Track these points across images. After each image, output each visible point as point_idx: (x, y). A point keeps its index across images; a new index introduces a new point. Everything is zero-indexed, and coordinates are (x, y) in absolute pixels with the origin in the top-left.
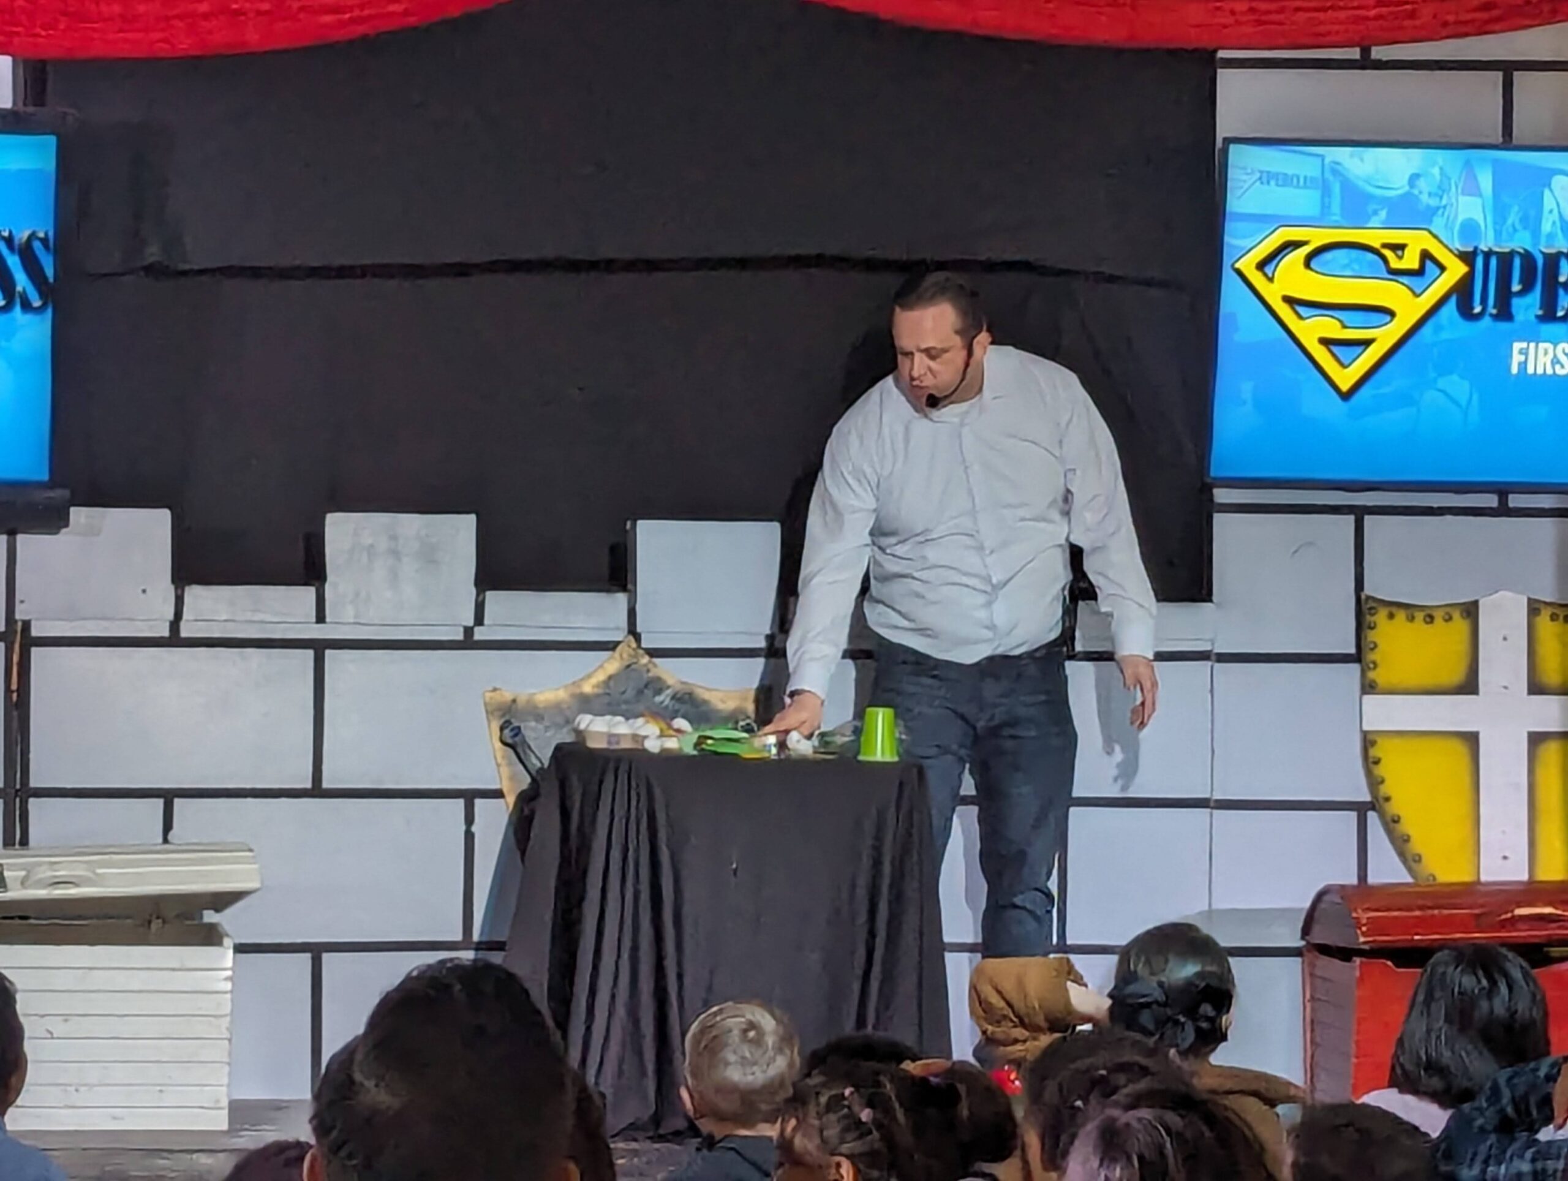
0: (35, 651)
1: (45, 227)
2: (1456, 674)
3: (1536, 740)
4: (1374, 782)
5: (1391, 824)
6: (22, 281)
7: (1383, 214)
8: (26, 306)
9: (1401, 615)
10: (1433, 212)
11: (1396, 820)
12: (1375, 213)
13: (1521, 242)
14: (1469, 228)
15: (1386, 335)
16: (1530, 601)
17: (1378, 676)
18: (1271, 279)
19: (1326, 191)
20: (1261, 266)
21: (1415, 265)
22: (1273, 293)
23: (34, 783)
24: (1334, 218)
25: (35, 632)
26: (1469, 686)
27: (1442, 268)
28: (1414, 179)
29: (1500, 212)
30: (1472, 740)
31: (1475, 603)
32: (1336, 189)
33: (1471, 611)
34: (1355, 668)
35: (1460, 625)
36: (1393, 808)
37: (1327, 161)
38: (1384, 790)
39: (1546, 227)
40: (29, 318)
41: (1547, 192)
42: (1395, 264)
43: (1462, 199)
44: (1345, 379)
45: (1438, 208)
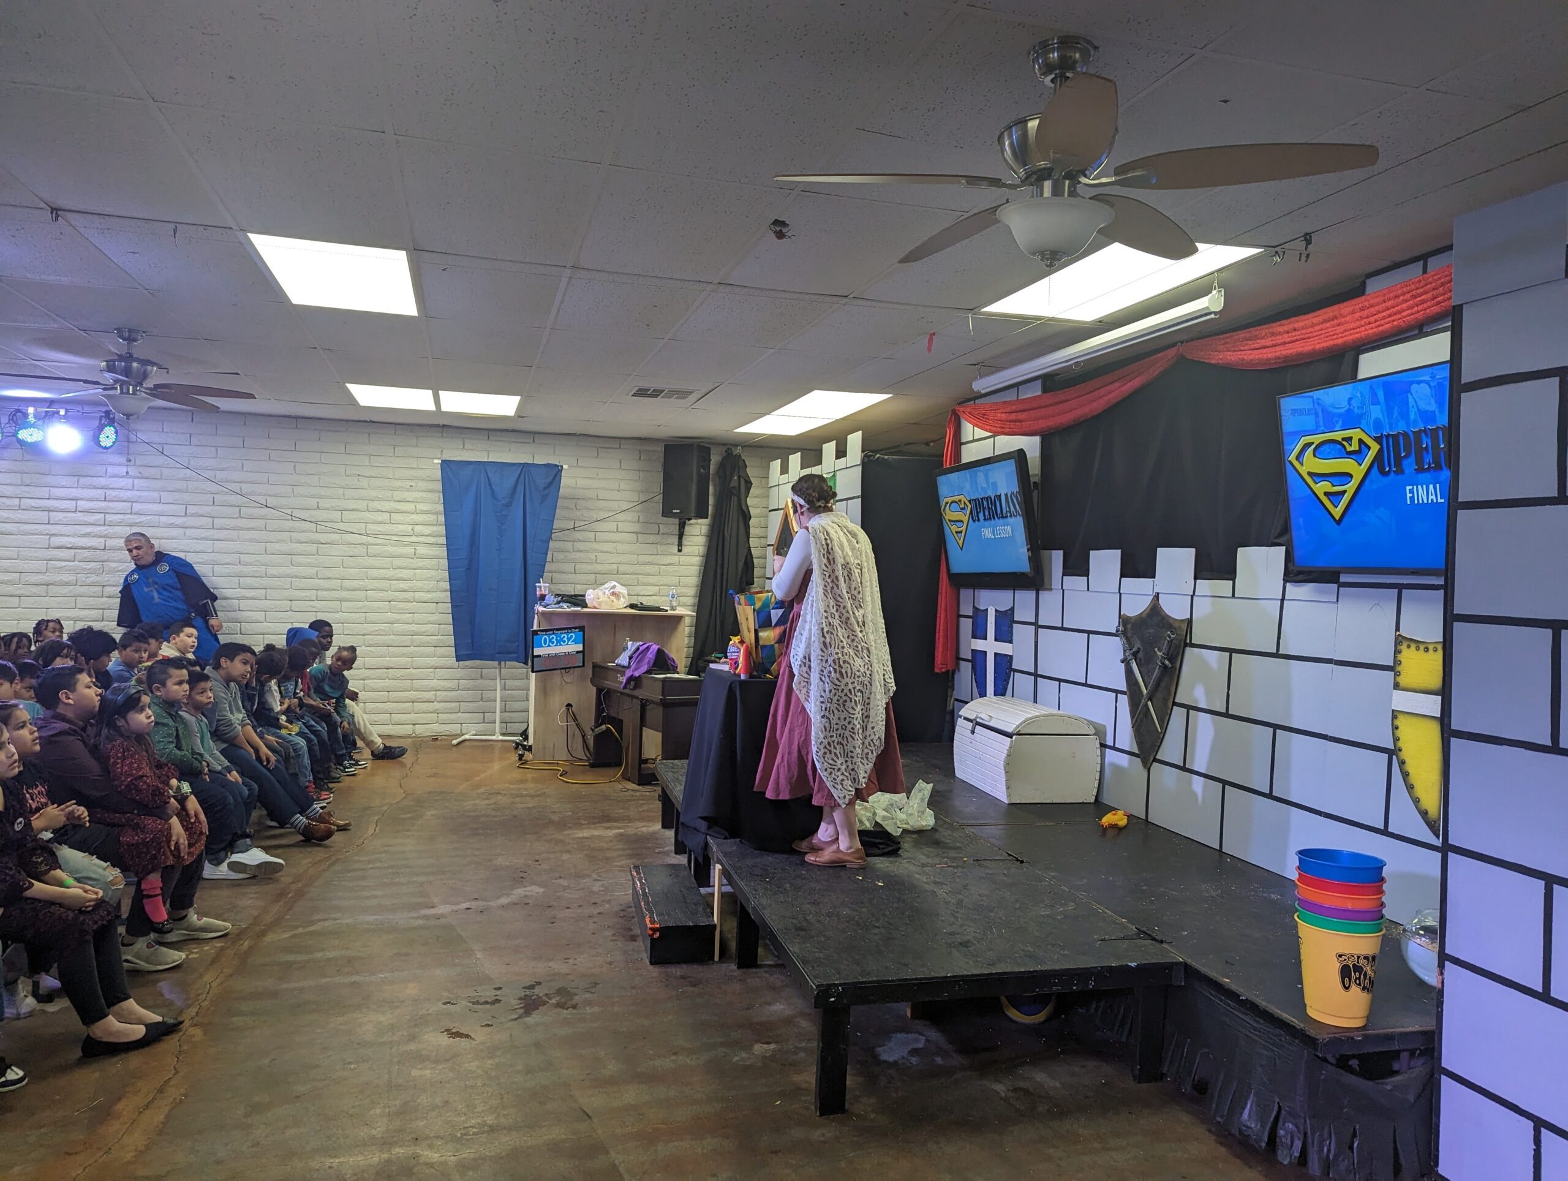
2: (1435, 682)
5: (1403, 765)
7: (1341, 421)
9: (1413, 647)
10: (1360, 417)
11: (1404, 762)
12: (1337, 422)
13: (1401, 427)
14: (1378, 424)
15: (1351, 487)
18: (1302, 464)
19: (1317, 414)
20: (1297, 458)
21: (1357, 448)
22: (1303, 471)
24: (1322, 428)
27: (1369, 448)
29: (1389, 411)
32: (1320, 414)
34: (1392, 675)
36: (1402, 755)
37: (1315, 397)
38: (1401, 745)
39: (1412, 416)
41: (1410, 396)
42: (1349, 449)
43: (1372, 407)
44: (1338, 511)
45: (1362, 414)
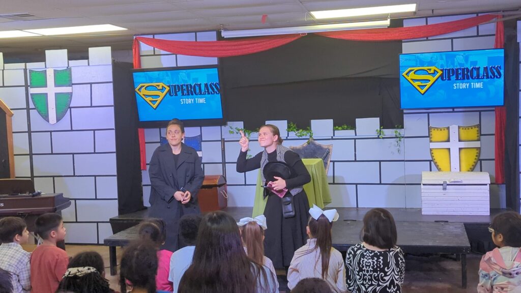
0: (225, 143)
1: (218, 82)
2: (446, 139)
3: (460, 149)
4: (432, 157)
5: (435, 163)
6: (215, 90)
7: (427, 64)
8: (216, 93)
9: (436, 129)
10: (436, 63)
11: (436, 163)
12: (426, 64)
13: (451, 67)
14: (442, 66)
15: (429, 84)
16: (459, 126)
17: (432, 139)
18: (408, 76)
19: (417, 61)
20: (407, 74)
21: (433, 72)
22: (409, 78)
23: (226, 161)
24: (419, 65)
25: (225, 140)
26: (448, 141)
27: (438, 72)
28: (431, 58)
30: (449, 149)
31: (449, 127)
33: (448, 128)
34: (429, 138)
35: (446, 131)
36: (435, 161)
37: (416, 56)
38: (434, 158)
39: (456, 64)
40: (217, 95)
41: (455, 58)
42: (429, 72)
43: (440, 60)
44: (423, 91)
